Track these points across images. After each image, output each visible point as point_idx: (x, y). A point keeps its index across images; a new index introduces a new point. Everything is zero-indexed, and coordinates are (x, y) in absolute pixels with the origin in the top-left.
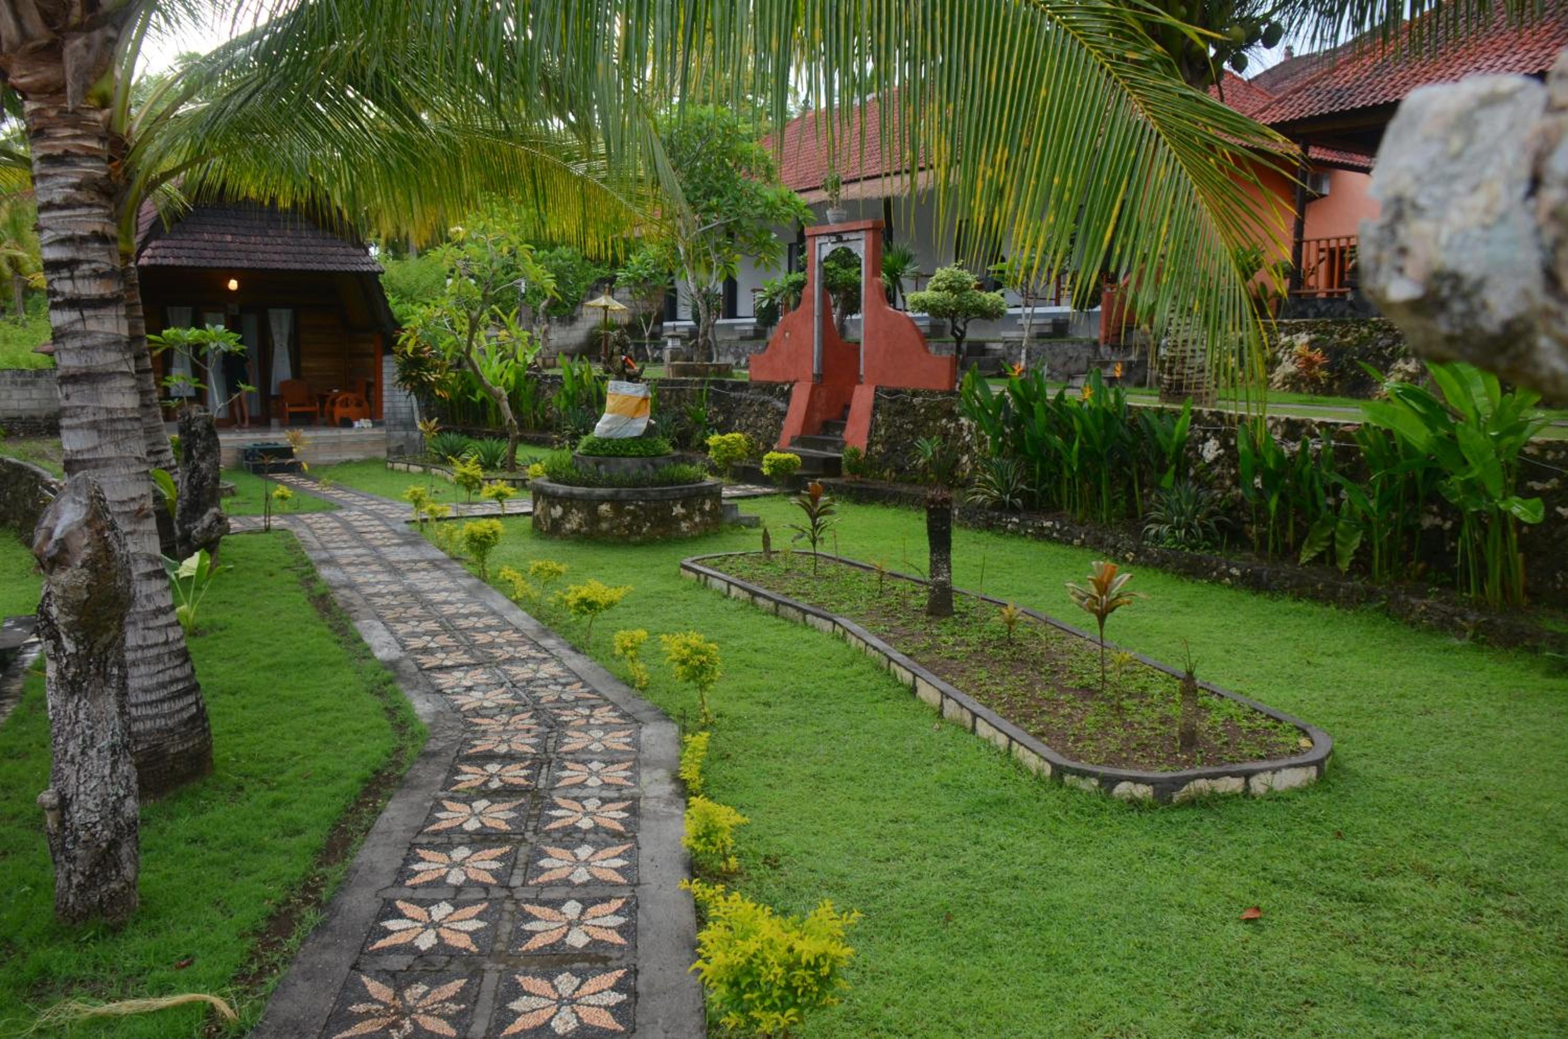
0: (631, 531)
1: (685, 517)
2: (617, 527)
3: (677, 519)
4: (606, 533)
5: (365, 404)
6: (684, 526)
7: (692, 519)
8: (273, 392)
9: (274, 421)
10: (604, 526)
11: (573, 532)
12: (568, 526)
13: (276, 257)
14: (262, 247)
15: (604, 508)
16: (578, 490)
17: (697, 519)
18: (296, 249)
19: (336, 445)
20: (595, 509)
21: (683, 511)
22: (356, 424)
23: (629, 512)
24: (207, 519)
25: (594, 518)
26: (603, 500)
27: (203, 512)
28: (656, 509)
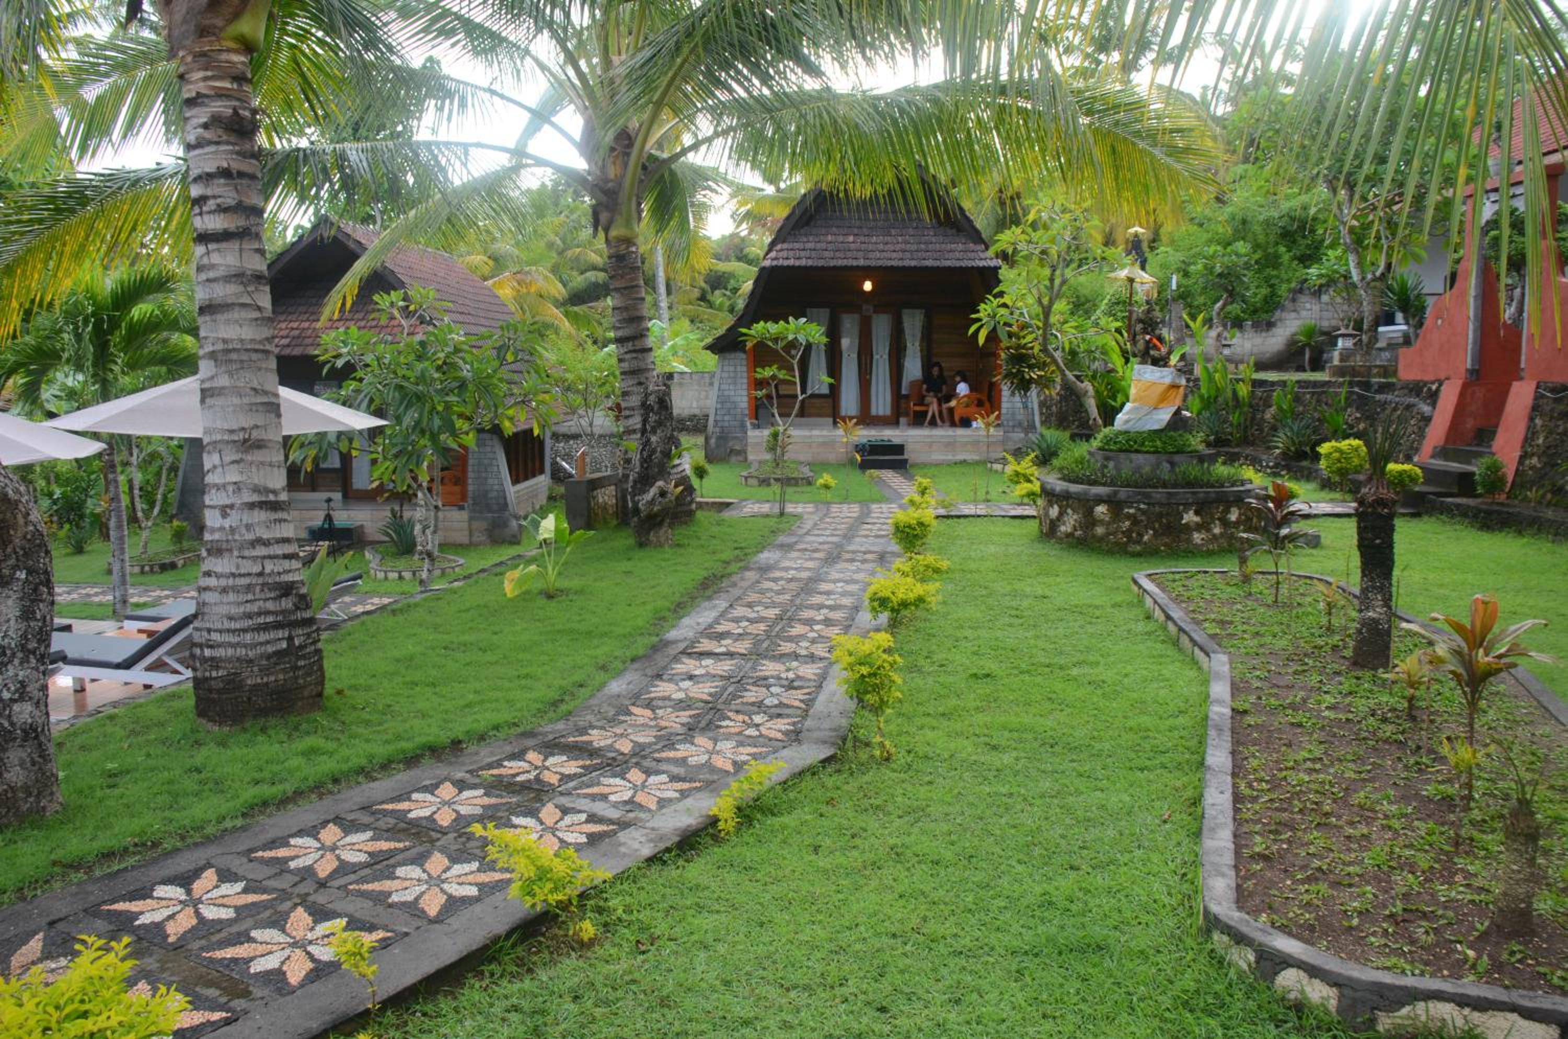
0: (1129, 538)
1: (1199, 527)
2: (1114, 534)
3: (1188, 529)
4: (1101, 539)
5: (987, 405)
6: (1197, 537)
7: (1209, 530)
8: (904, 392)
9: (903, 420)
10: (1100, 530)
11: (1069, 535)
12: (1063, 528)
13: (894, 255)
14: (881, 247)
15: (1101, 509)
16: (1075, 488)
17: (1217, 531)
18: (914, 247)
19: (951, 445)
20: (1089, 512)
21: (1197, 519)
22: (974, 424)
23: (1129, 516)
24: (653, 491)
25: (1089, 521)
26: (1099, 500)
27: (652, 485)
28: (1160, 515)
